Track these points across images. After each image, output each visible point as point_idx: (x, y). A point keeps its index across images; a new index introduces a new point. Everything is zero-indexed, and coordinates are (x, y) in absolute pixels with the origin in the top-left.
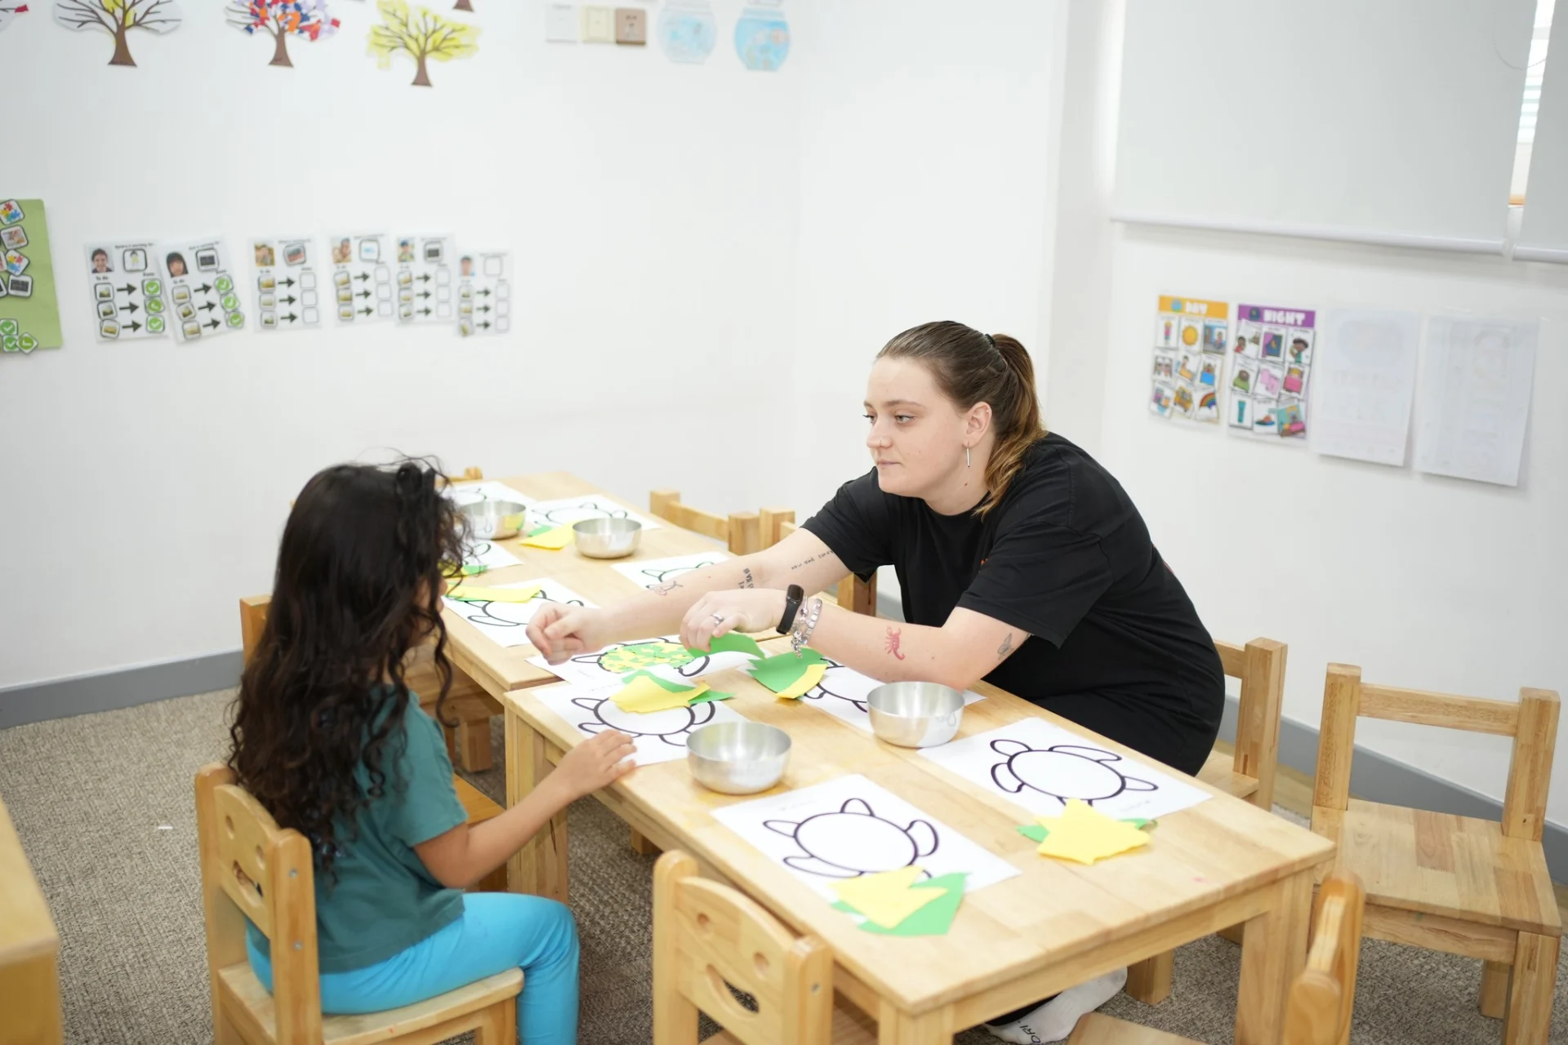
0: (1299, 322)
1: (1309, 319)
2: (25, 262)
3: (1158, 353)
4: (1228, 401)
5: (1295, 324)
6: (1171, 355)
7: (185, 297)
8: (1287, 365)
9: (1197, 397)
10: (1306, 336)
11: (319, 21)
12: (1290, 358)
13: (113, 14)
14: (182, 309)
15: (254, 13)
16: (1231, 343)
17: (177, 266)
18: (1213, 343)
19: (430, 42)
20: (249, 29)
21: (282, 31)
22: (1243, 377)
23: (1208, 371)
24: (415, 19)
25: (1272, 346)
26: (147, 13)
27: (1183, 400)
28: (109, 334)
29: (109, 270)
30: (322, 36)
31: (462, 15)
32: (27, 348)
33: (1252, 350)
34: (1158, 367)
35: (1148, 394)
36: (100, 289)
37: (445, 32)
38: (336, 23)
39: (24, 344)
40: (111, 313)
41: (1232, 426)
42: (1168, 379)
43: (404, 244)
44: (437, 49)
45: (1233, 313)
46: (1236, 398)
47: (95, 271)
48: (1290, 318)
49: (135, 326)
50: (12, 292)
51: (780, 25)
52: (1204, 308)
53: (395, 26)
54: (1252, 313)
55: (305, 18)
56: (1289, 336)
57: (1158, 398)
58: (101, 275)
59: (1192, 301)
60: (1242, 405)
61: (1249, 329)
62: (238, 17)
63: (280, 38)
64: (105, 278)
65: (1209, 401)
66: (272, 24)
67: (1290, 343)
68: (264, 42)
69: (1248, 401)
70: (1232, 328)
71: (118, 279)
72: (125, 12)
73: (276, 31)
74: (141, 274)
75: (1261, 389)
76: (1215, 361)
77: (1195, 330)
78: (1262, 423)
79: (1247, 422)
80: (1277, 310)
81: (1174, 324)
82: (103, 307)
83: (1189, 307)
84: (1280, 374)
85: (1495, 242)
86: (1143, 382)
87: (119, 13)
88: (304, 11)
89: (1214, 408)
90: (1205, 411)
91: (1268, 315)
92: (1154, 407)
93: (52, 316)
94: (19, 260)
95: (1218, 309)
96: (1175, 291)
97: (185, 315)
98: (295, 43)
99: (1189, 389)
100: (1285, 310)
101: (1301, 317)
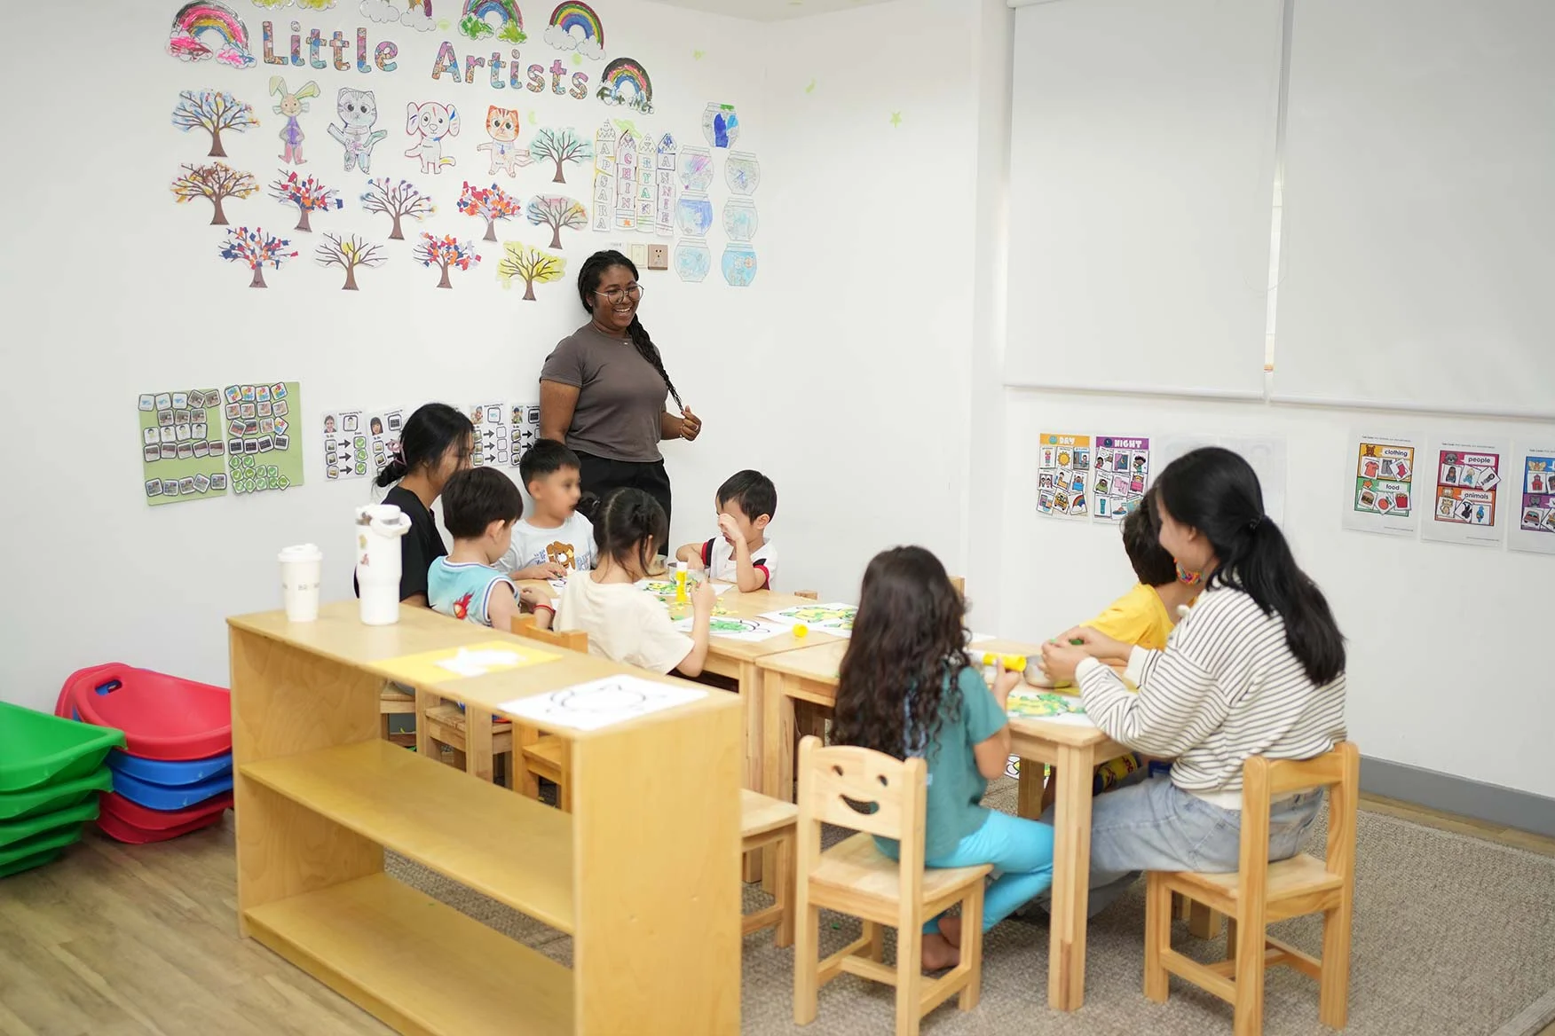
0: (1138, 446)
1: (1145, 444)
2: (286, 425)
3: (1041, 471)
4: (1092, 500)
5: (1136, 447)
6: (1051, 472)
7: (380, 449)
8: (1132, 474)
9: (1071, 499)
10: (1144, 455)
11: (469, 257)
12: (1133, 469)
13: (347, 256)
14: (378, 458)
15: (430, 253)
16: (1093, 462)
17: (377, 427)
18: (1079, 462)
19: (535, 269)
20: (427, 264)
21: (446, 264)
22: (1103, 483)
23: (1079, 480)
24: (526, 254)
25: (1122, 463)
26: (367, 254)
27: (1062, 502)
28: (332, 476)
29: (334, 431)
30: (470, 267)
31: (555, 252)
32: (283, 486)
33: (1107, 466)
34: (1042, 481)
35: (1035, 499)
36: (329, 444)
37: (545, 262)
38: (478, 258)
39: (281, 483)
40: (334, 461)
41: (1096, 516)
42: (1050, 489)
43: (516, 410)
44: (539, 275)
45: (1093, 442)
46: (1099, 498)
47: (326, 431)
48: (1132, 444)
49: (348, 470)
50: (276, 447)
51: (751, 254)
52: (1072, 440)
53: (514, 259)
54: (1107, 442)
55: (461, 255)
56: (1133, 455)
57: (1043, 502)
58: (329, 434)
59: (1064, 436)
60: (1103, 502)
61: (1105, 452)
62: (420, 256)
63: (445, 269)
64: (331, 436)
65: (1080, 501)
66: (440, 260)
67: (1133, 460)
68: (435, 271)
69: (1107, 499)
70: (1092, 453)
71: (340, 436)
72: (355, 254)
73: (442, 264)
74: (353, 433)
75: (1115, 491)
76: (1083, 475)
77: (1068, 455)
78: (1116, 513)
79: (1107, 513)
80: (1123, 439)
81: (1053, 452)
82: (330, 457)
83: (1061, 440)
84: (1127, 480)
85: (1258, 392)
86: (1032, 492)
87: (351, 255)
88: (460, 251)
89: (1083, 505)
90: (1077, 508)
91: (1117, 443)
92: (1041, 508)
93: (299, 465)
94: (282, 424)
95: (1084, 440)
96: (1053, 430)
97: (379, 462)
98: (454, 271)
99: (1065, 495)
100: (1128, 439)
101: (1139, 443)
